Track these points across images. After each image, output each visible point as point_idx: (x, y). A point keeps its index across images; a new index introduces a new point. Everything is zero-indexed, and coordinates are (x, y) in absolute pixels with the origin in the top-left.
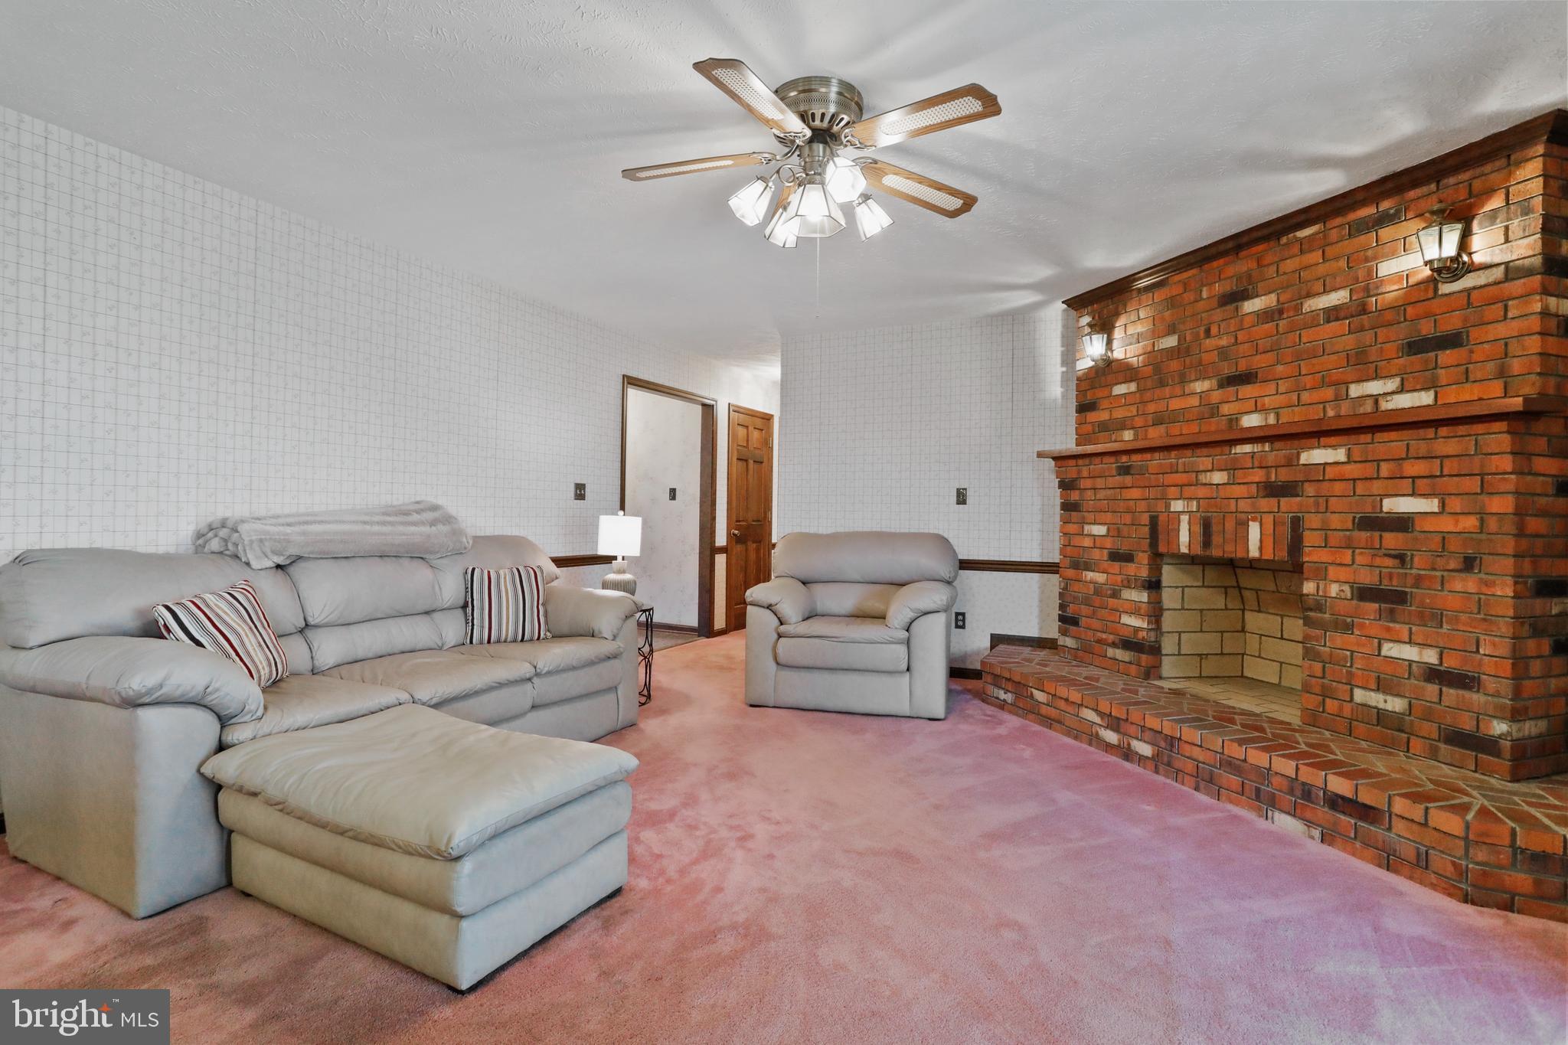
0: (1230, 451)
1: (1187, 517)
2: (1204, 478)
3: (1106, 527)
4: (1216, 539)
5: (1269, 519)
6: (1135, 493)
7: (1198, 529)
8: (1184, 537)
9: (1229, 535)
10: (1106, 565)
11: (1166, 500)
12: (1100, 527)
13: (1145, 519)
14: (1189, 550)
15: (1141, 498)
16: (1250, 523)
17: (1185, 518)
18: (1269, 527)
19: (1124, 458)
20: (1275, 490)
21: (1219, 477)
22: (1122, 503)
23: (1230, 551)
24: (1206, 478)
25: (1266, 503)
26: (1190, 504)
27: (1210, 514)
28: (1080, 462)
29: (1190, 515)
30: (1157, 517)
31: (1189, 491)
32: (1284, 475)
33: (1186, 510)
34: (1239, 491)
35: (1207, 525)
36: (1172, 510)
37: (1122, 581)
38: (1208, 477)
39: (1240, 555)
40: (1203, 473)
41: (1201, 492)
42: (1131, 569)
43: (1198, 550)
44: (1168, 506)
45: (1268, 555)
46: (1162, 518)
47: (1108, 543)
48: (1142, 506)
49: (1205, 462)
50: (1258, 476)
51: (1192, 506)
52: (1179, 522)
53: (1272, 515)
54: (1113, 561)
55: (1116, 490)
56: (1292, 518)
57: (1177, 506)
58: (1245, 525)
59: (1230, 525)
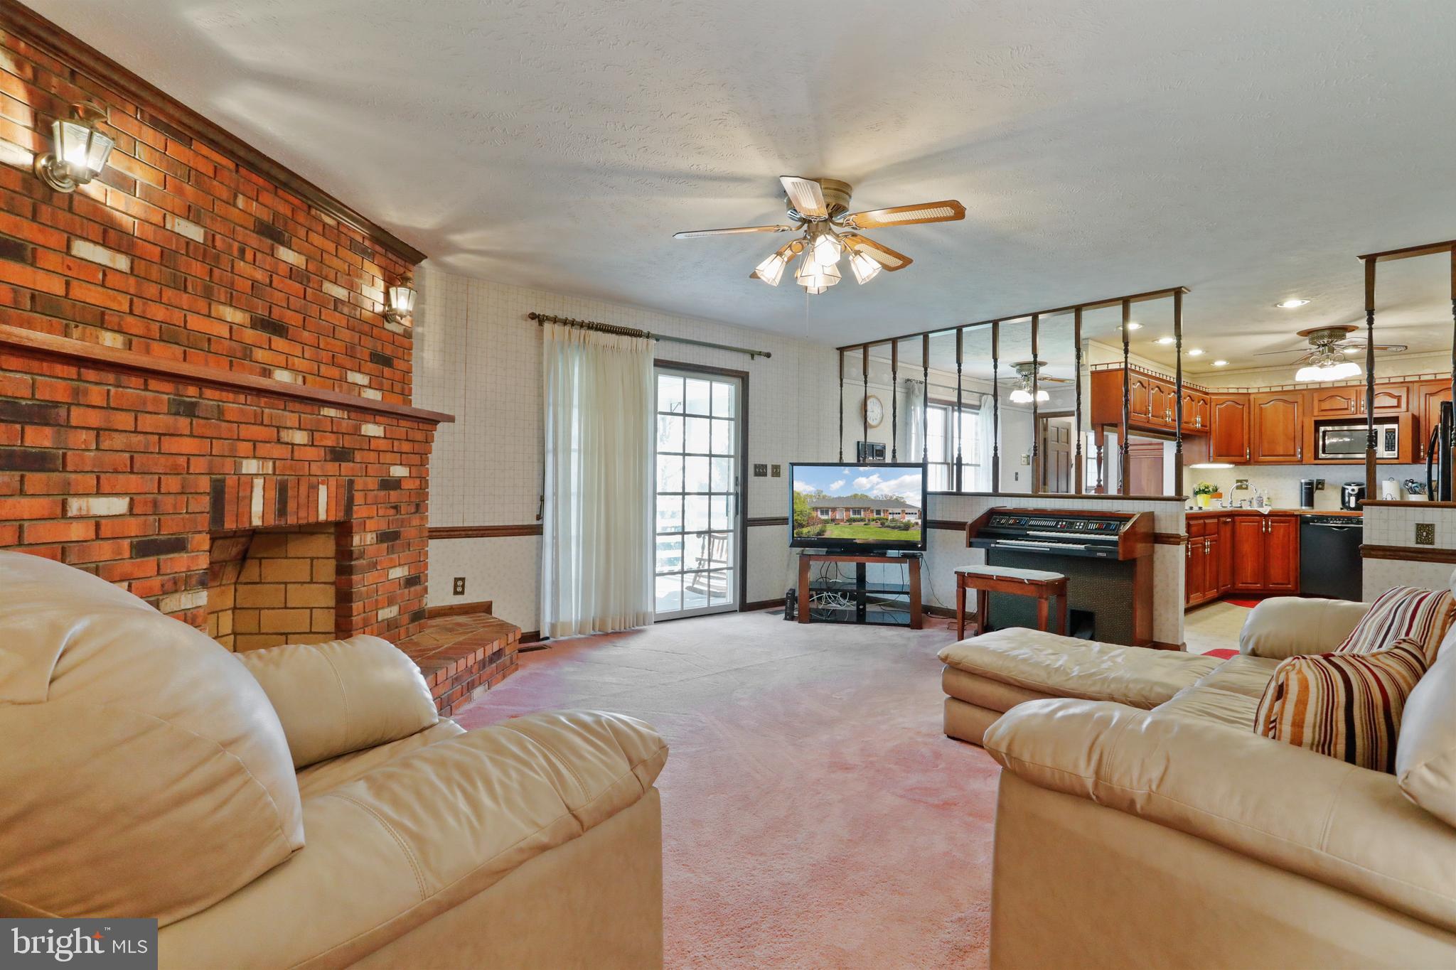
0: (319, 412)
1: (262, 481)
2: (286, 436)
3: (127, 499)
4: (291, 505)
5: (333, 482)
6: (187, 445)
7: (273, 494)
8: (257, 506)
9: (303, 499)
10: (128, 566)
11: (236, 457)
12: (114, 500)
13: (204, 484)
14: (263, 521)
15: (197, 453)
16: (320, 486)
17: (259, 483)
18: (333, 489)
19: (192, 390)
20: (339, 455)
21: (300, 437)
22: (162, 460)
23: (304, 518)
24: (288, 435)
25: (332, 467)
26: (265, 465)
27: (286, 477)
28: (91, 375)
29: (264, 478)
30: (224, 481)
31: (263, 449)
32: (348, 442)
33: (261, 473)
34: (311, 453)
35: (283, 489)
36: (244, 471)
37: (163, 586)
38: (290, 435)
39: (312, 520)
40: (286, 430)
41: (278, 451)
42: (178, 563)
43: (272, 521)
44: (237, 466)
45: (332, 518)
46: (231, 481)
47: (134, 527)
48: (199, 465)
49: (291, 419)
50: (330, 441)
51: (267, 469)
52: (252, 487)
53: (335, 478)
54: (144, 556)
55: (149, 437)
56: (348, 480)
57: (250, 466)
58: (314, 488)
59: (303, 489)
